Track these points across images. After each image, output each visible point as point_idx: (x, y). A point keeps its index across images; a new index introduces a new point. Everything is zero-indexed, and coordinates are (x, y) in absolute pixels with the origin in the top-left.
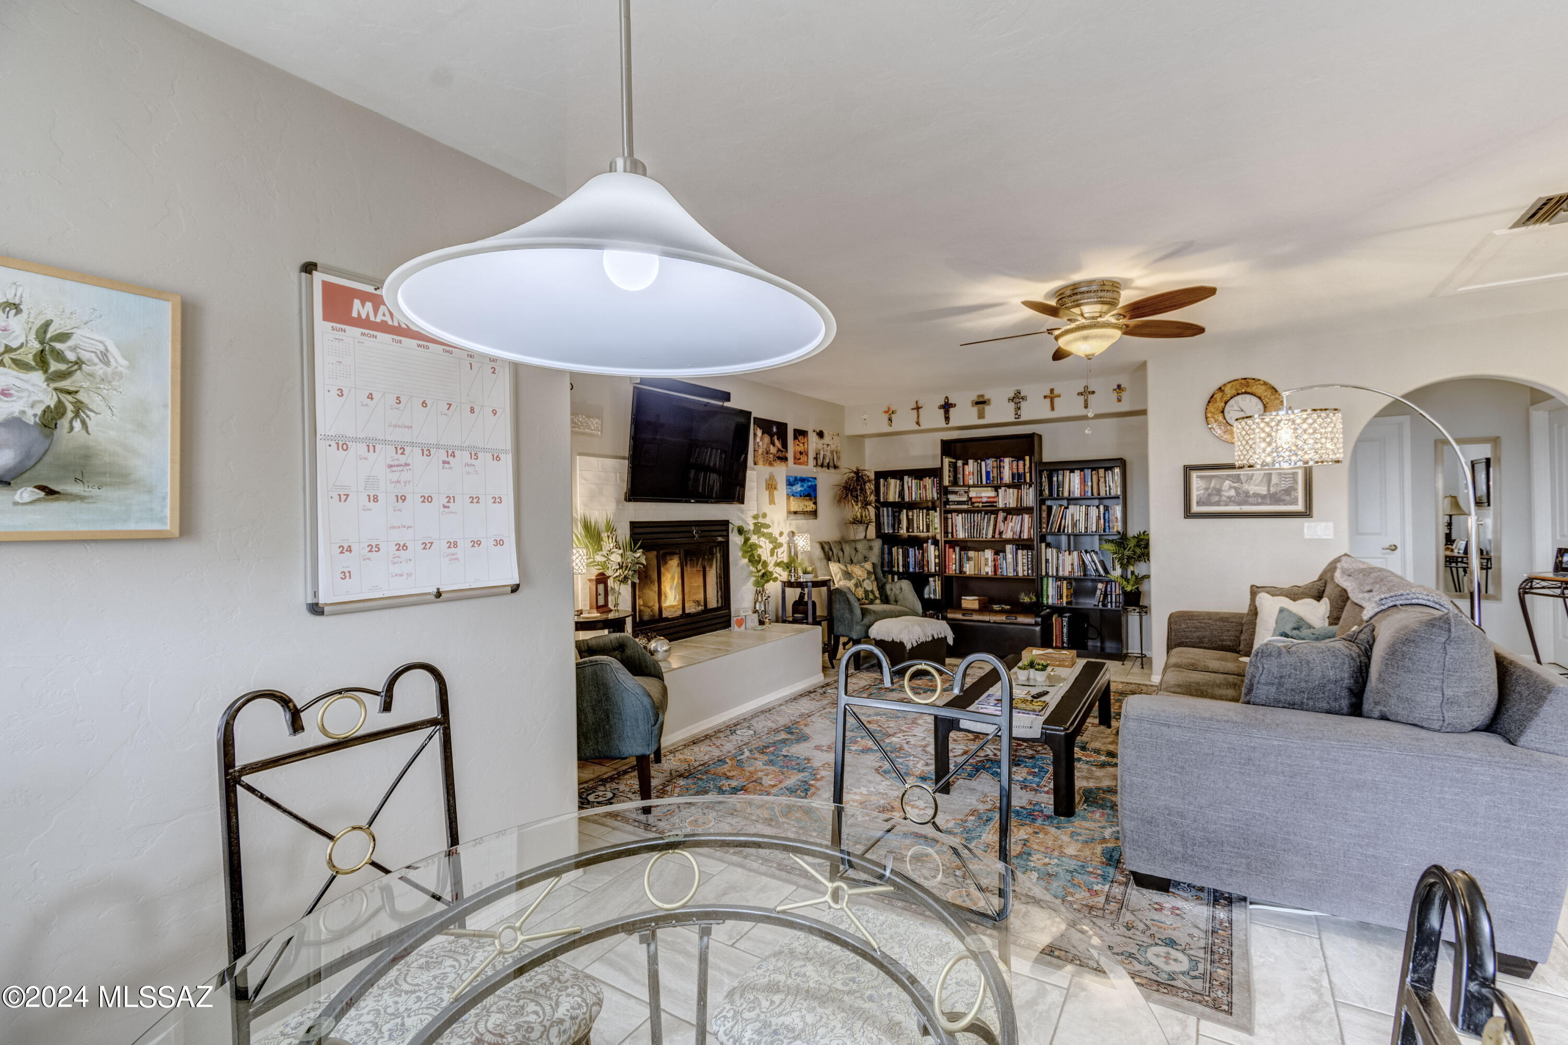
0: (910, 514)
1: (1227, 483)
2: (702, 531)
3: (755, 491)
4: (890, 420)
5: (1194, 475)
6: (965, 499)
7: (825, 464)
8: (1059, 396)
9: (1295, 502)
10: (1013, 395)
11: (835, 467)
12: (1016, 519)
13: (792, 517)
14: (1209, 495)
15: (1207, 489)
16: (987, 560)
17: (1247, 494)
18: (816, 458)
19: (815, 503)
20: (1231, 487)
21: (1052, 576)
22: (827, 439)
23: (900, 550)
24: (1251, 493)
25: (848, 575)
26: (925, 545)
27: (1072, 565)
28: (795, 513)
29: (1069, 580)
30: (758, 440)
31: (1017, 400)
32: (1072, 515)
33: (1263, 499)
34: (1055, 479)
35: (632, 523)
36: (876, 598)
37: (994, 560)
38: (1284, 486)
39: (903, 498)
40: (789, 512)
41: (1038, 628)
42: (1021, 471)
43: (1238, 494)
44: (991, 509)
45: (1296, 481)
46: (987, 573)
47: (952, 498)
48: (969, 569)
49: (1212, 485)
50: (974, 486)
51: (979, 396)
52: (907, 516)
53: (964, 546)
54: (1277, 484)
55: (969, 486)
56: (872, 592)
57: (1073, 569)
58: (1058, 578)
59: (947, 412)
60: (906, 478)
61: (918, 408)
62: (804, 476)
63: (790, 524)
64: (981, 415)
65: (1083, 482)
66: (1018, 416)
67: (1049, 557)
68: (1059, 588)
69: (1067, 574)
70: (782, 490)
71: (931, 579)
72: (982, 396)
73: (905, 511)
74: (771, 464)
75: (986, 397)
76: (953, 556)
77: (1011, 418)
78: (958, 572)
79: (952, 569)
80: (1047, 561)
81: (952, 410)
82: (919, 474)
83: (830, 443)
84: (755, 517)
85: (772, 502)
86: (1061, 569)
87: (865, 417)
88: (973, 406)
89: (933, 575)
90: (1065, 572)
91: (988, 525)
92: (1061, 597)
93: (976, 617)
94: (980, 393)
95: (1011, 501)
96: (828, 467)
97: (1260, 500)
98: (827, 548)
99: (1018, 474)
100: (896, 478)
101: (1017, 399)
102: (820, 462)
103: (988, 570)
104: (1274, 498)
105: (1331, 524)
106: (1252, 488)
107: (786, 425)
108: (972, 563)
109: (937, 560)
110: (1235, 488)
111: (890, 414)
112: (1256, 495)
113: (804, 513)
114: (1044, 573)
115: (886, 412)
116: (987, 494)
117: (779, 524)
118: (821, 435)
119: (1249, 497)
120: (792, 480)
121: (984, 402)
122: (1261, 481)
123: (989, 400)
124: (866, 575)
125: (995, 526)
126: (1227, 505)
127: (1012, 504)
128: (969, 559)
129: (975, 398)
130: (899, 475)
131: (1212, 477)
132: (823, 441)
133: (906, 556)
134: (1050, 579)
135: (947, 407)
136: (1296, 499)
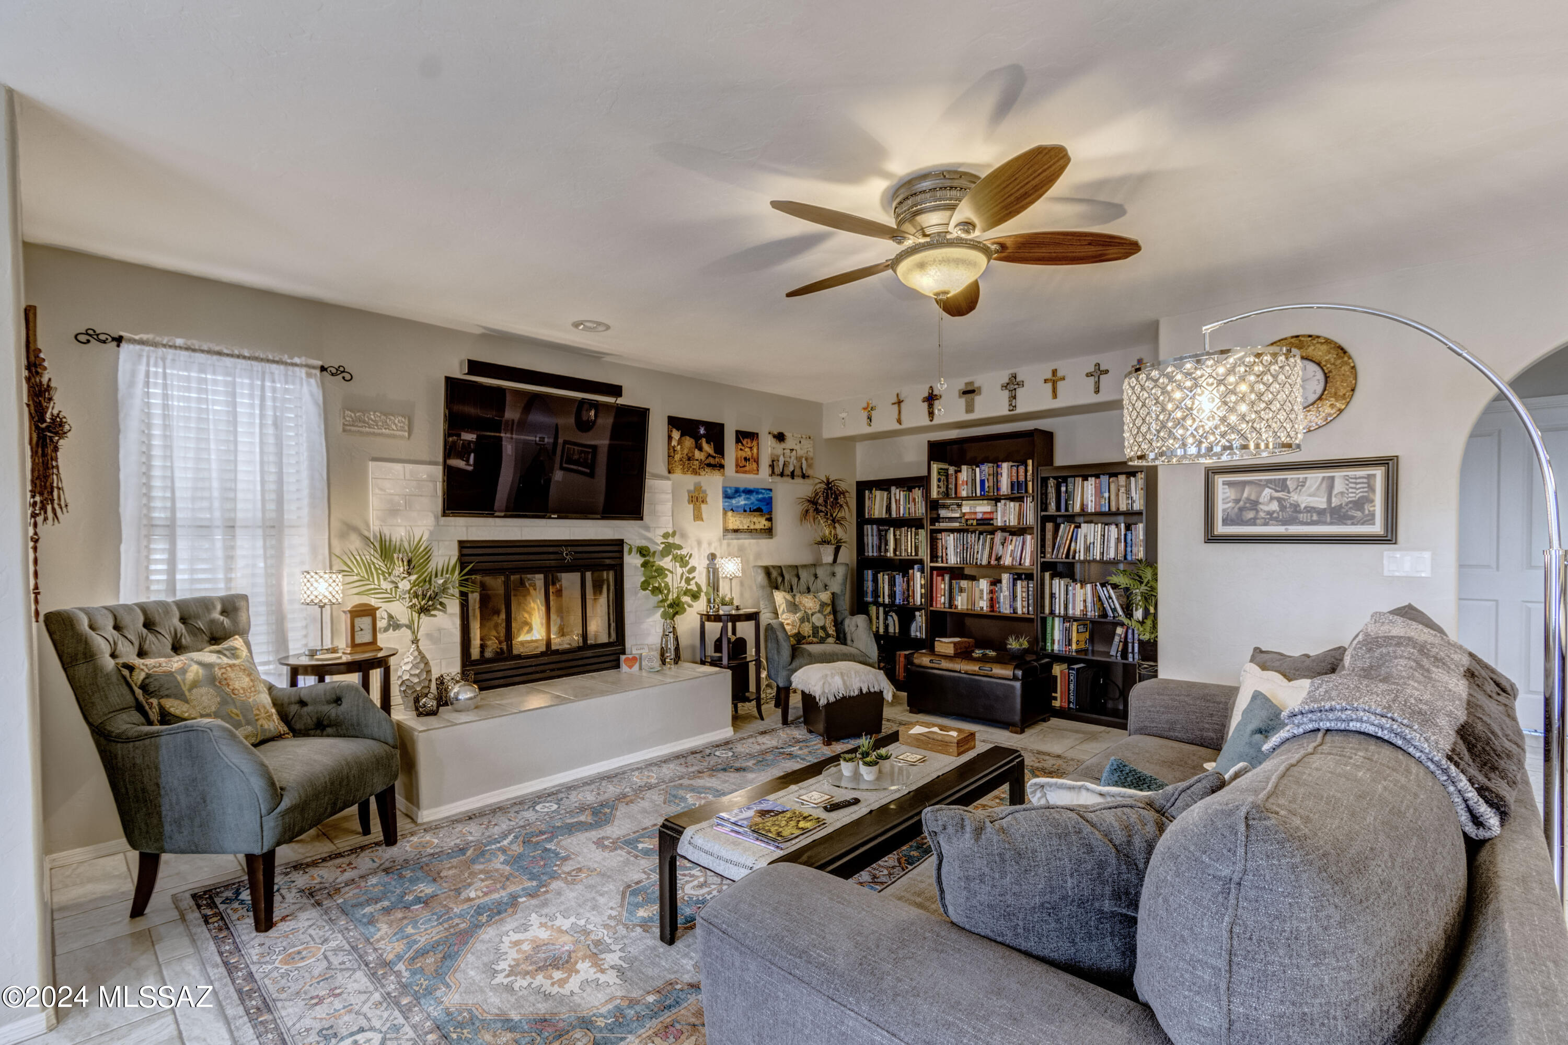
0: (898, 533)
1: (1267, 492)
2: (576, 552)
3: (669, 505)
4: (870, 418)
5: (1219, 480)
6: (957, 515)
7: (788, 472)
8: (1063, 379)
9: (1370, 519)
10: (1007, 380)
11: (804, 476)
12: (1017, 541)
13: (730, 536)
14: (1241, 509)
15: (1237, 501)
16: (982, 591)
17: (1296, 507)
18: (772, 466)
19: (770, 519)
20: (1272, 498)
21: (1059, 616)
22: (790, 443)
23: (886, 577)
24: (1302, 506)
25: (793, 607)
26: (911, 571)
27: (1085, 601)
28: (736, 531)
29: (1081, 620)
30: (674, 443)
31: (1012, 387)
32: (1085, 536)
33: (1321, 515)
34: (1063, 489)
35: (460, 542)
36: (828, 636)
37: (991, 592)
38: (1352, 497)
39: (890, 514)
40: (726, 530)
41: (1018, 685)
42: (1022, 478)
43: (1283, 508)
44: (986, 526)
45: (1372, 489)
46: (982, 608)
47: (943, 513)
48: (961, 603)
49: (1245, 495)
50: (968, 498)
51: (967, 384)
52: (895, 535)
53: (957, 573)
54: (1342, 493)
55: (963, 499)
56: (824, 628)
57: (1085, 607)
58: (1066, 618)
59: (931, 406)
60: (893, 489)
61: (899, 402)
62: (751, 486)
63: (729, 545)
64: (970, 409)
65: (1099, 493)
66: (1013, 407)
67: (1056, 590)
68: (1068, 631)
69: (1078, 613)
70: (715, 503)
71: (917, 614)
72: (971, 383)
73: (892, 529)
74: (695, 472)
75: (976, 385)
76: (942, 586)
77: (1004, 411)
78: (947, 605)
79: (941, 602)
80: (1052, 595)
81: (936, 403)
82: (907, 484)
83: (797, 447)
84: (666, 536)
85: (698, 517)
86: (1070, 606)
87: (844, 415)
88: (960, 397)
89: (919, 609)
90: (1076, 610)
91: (983, 549)
92: (1070, 644)
93: (945, 664)
94: (968, 380)
95: (1012, 517)
96: (792, 475)
97: (1315, 517)
98: (774, 574)
99: (1018, 482)
100: (881, 489)
101: (1013, 385)
102: (778, 470)
103: (983, 605)
104: (1337, 514)
105: (1427, 555)
106: (1304, 499)
107: (721, 426)
108: (964, 595)
109: (923, 591)
110: (1279, 500)
111: (869, 410)
112: (1310, 510)
113: (750, 531)
114: (1047, 611)
115: (865, 409)
116: (983, 508)
117: (710, 544)
118: (780, 437)
119: (1300, 512)
120: (729, 491)
121: (973, 391)
122: (1318, 488)
123: (979, 388)
124: (818, 607)
125: (991, 548)
126: (1266, 524)
127: (1013, 522)
128: (961, 590)
129: (962, 387)
130: (884, 485)
131: (1244, 483)
132: (783, 445)
133: (892, 583)
134: (1057, 620)
135: (931, 399)
136: (1372, 515)
